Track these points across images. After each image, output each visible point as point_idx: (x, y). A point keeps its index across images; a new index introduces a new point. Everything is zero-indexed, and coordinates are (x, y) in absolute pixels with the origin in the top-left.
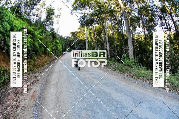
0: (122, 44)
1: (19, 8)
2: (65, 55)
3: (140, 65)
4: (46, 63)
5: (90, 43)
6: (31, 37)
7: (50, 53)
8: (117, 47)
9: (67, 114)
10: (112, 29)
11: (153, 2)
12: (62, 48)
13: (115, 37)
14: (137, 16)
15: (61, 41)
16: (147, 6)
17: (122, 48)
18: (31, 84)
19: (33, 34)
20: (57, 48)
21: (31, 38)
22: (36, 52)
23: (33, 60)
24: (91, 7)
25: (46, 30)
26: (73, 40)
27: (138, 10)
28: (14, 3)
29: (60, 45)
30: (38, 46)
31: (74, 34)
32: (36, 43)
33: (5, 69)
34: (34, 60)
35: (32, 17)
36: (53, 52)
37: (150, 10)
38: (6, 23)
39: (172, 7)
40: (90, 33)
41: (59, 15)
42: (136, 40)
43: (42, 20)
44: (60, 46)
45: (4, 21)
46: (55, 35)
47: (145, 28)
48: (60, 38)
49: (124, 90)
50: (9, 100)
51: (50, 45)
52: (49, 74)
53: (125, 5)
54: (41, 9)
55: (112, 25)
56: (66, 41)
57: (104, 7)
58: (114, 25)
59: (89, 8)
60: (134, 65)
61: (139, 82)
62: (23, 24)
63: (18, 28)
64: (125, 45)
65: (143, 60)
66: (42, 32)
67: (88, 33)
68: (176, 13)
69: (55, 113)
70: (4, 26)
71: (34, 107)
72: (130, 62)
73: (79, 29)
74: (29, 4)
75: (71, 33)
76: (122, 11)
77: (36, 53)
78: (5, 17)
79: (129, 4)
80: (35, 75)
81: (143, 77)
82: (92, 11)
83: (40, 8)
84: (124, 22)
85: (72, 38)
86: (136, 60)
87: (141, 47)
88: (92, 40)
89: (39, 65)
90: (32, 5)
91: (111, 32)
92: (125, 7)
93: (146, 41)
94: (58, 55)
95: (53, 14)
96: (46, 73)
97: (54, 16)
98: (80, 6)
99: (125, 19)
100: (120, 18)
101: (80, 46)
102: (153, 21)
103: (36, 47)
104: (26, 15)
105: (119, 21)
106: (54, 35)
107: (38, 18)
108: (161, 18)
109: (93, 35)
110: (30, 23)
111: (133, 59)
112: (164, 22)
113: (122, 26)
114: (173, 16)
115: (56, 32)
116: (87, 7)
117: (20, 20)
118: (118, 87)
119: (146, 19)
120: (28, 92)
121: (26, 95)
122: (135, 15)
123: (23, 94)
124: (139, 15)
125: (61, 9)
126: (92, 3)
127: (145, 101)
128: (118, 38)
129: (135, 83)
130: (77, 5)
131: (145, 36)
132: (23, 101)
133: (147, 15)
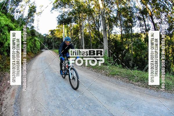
1: (6, 4)
2: (43, 53)
7: (29, 51)
8: (93, 45)
9: (42, 112)
10: (89, 28)
11: (135, 4)
12: (41, 46)
13: (92, 36)
14: (115, 16)
17: (97, 47)
20: (35, 45)
24: (71, 5)
26: (52, 38)
27: (117, 10)
29: (38, 42)
31: (52, 32)
35: (16, 14)
36: (32, 49)
37: (131, 12)
39: (154, 10)
40: (67, 31)
41: (40, 13)
42: (112, 39)
43: (24, 17)
44: (38, 44)
46: (34, 32)
47: (123, 28)
48: (39, 36)
49: (97, 88)
53: (105, 6)
54: (25, 6)
55: (89, 24)
56: (44, 39)
57: (83, 6)
58: (91, 24)
59: (69, 7)
60: (109, 63)
61: (113, 79)
62: (6, 21)
63: (2, 24)
67: (66, 31)
68: (157, 15)
69: (32, 111)
71: (14, 105)
73: (58, 27)
75: (50, 31)
76: (100, 12)
79: (109, 5)
81: (118, 75)
82: (71, 10)
84: (102, 22)
85: (51, 36)
86: (111, 58)
87: (117, 46)
90: (17, 1)
91: (88, 31)
93: (122, 41)
94: (36, 53)
95: (35, 11)
97: (35, 14)
98: (61, 5)
99: (102, 19)
100: (98, 18)
102: (131, 22)
104: (11, 11)
105: (97, 20)
107: (20, 15)
108: (139, 19)
109: (70, 33)
110: (13, 20)
111: (108, 57)
112: (143, 23)
113: (99, 25)
114: (154, 18)
115: (35, 29)
116: (67, 6)
117: (5, 16)
119: (125, 20)
120: (9, 90)
121: (7, 93)
122: (114, 16)
123: (4, 92)
124: (117, 16)
125: (43, 6)
126: (72, 2)
127: (120, 99)
128: (94, 37)
129: (108, 81)
130: (58, 3)
131: (122, 36)
132: (5, 99)
133: (125, 16)
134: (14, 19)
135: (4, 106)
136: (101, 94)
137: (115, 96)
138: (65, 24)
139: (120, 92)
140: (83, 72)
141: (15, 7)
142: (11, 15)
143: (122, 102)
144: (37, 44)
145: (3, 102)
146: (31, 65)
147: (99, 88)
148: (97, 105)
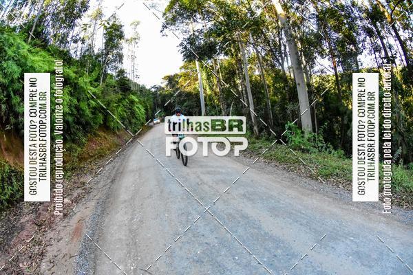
0: (283, 99)
1: (39, 26)
2: (153, 130)
3: (329, 148)
4: (109, 150)
5: (211, 100)
6: (70, 91)
7: (118, 127)
8: (273, 106)
10: (259, 64)
12: (147, 114)
13: (267, 82)
14: (315, 31)
15: (142, 99)
16: (337, 6)
17: (283, 109)
18: (72, 201)
19: (76, 84)
20: (133, 113)
21: (71, 94)
22: (86, 127)
23: (79, 146)
24: (208, 14)
25: (106, 75)
26: (172, 95)
27: (317, 16)
28: (29, 15)
29: (140, 106)
30: (88, 112)
31: (171, 80)
32: (84, 106)
33: (13, 168)
34: (80, 144)
35: (73, 45)
37: (346, 17)
38: (10, 62)
39: (394, 8)
40: (208, 75)
41: (135, 39)
42: (316, 88)
43: (96, 51)
44: (140, 110)
45: (6, 58)
46: (126, 84)
47: (337, 59)
48: (141, 91)
50: (22, 242)
51: (117, 107)
52: (115, 176)
53: (285, 7)
54: (93, 26)
55: (257, 54)
56: (154, 98)
57: (236, 14)
58: (263, 55)
59: (204, 18)
60: (314, 147)
61: (328, 187)
64: (290, 101)
65: (335, 134)
66: (97, 80)
67: (205, 76)
68: (403, 20)
70: (5, 69)
71: (77, 257)
72: (305, 140)
73: (184, 67)
74: (62, 15)
75: (165, 78)
76: (279, 23)
77: (84, 129)
78: (7, 49)
79: (296, 4)
80: (82, 180)
81: (337, 175)
82: (209, 25)
83: (89, 23)
84: (287, 47)
85: (169, 90)
86: (318, 134)
87: (329, 103)
88: (215, 93)
89: (92, 157)
90: (70, 18)
91: (257, 73)
92: (288, 11)
93: (339, 89)
95: (121, 36)
96: (107, 174)
97: (122, 40)
98: (183, 14)
99: (287, 41)
100: (277, 39)
101: (187, 108)
102: (354, 42)
103: (83, 115)
104: (59, 39)
105: (275, 45)
106: (124, 86)
107: (85, 46)
108: (369, 32)
109: (215, 81)
110: (68, 60)
111: (310, 133)
112: (378, 42)
113: (281, 56)
114: (398, 28)
115: (129, 76)
116: (198, 16)
117: (43, 53)
118: (279, 202)
119: (337, 38)
120: (66, 220)
121: (61, 228)
122: (312, 31)
123: (54, 225)
124: (319, 29)
125: (138, 23)
126: (209, 7)
127: (344, 236)
128: (273, 85)
129: (318, 192)
130: (176, 11)
131: (337, 78)
132: (53, 242)
133: (338, 30)
134: (70, 58)
135: (48, 260)
136: (301, 224)
137: (334, 229)
138: (199, 60)
139: (344, 219)
140: (257, 172)
141: (65, 30)
142: (61, 49)
143: (349, 243)
144: (137, 110)
145: (48, 248)
146: (126, 160)
147: (296, 211)
148: (294, 253)
